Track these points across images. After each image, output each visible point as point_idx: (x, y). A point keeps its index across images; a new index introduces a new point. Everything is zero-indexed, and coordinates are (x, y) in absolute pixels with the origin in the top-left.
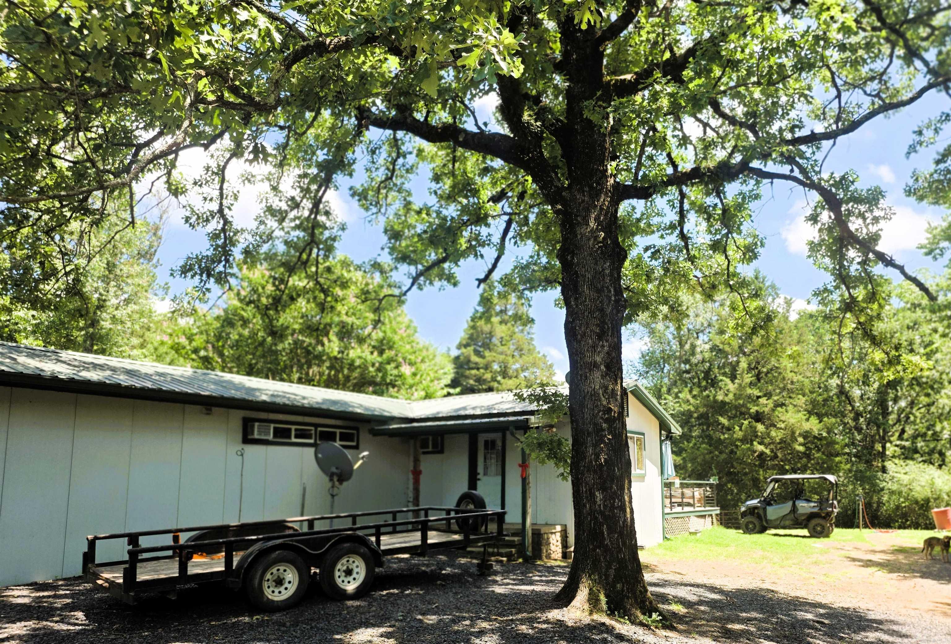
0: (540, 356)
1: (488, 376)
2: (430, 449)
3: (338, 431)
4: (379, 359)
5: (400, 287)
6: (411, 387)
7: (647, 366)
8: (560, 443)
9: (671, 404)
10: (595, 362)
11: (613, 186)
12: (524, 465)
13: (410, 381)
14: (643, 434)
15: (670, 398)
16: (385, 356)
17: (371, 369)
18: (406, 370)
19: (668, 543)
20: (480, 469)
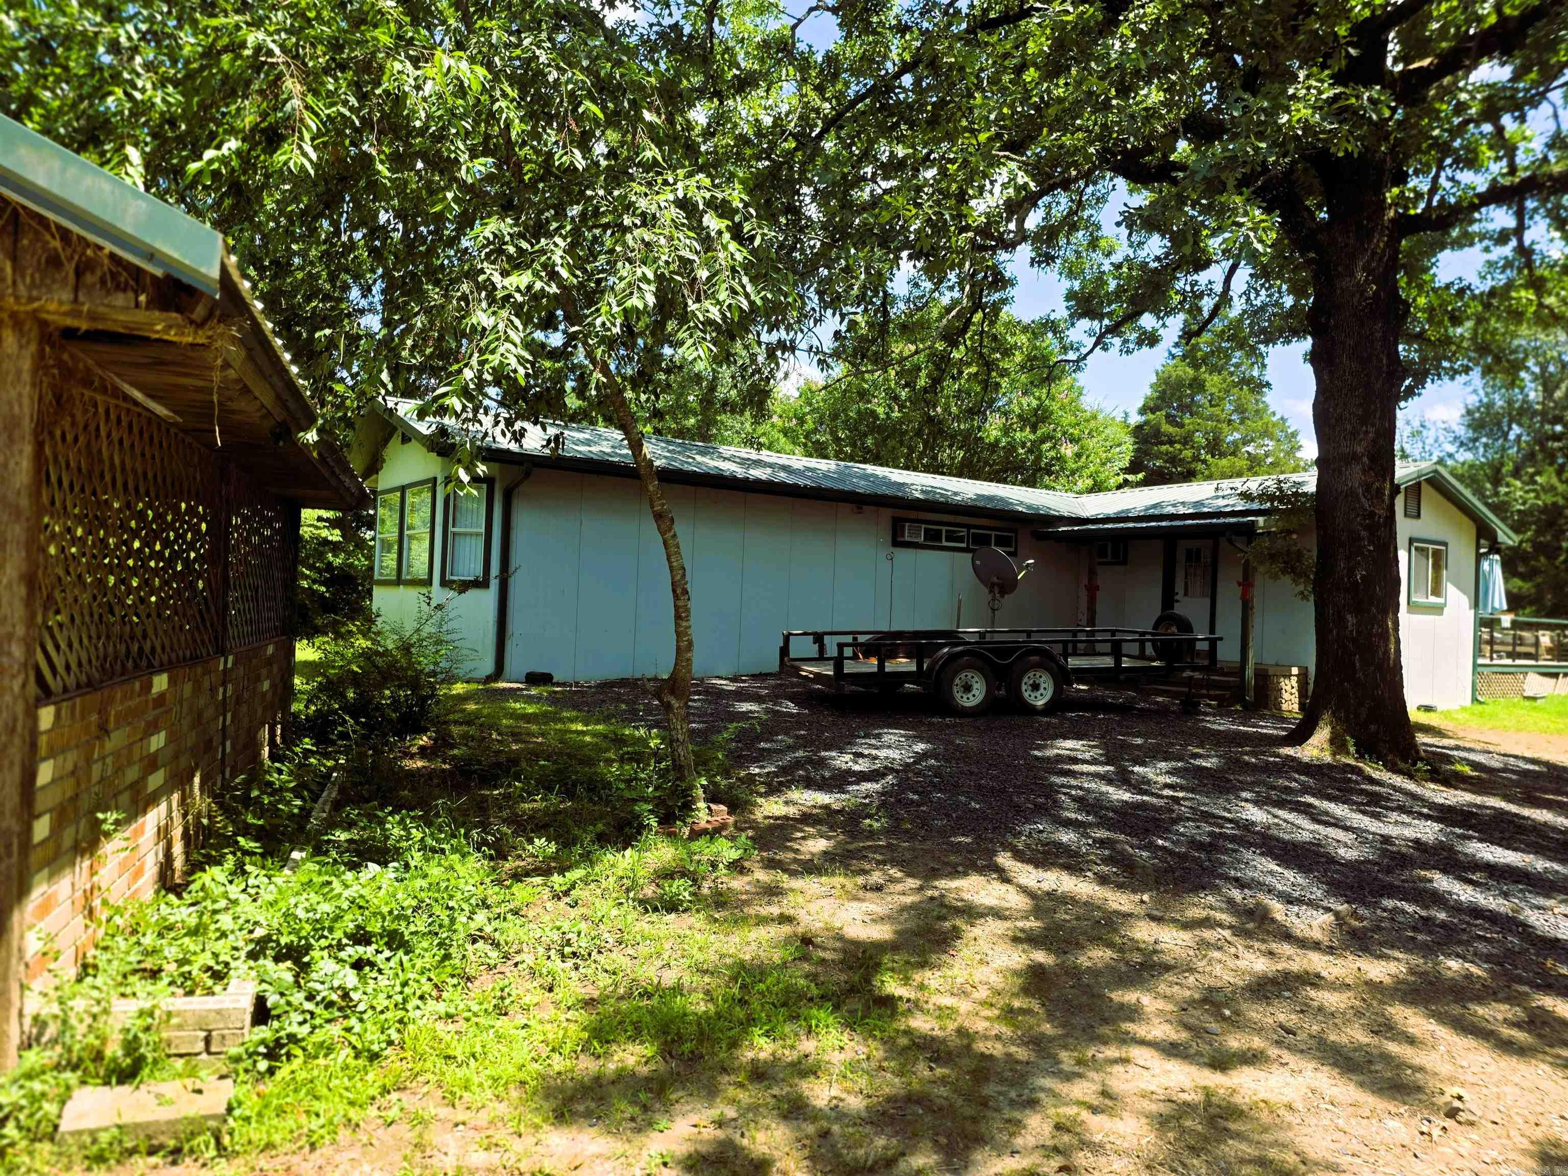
0: (1274, 419)
1: (1188, 454)
2: (1109, 559)
3: (993, 533)
4: (1032, 437)
5: (1078, 349)
6: (1073, 473)
7: (1475, 430)
8: (1299, 555)
9: (1519, 493)
10: (1355, 453)
11: (1392, 221)
12: (1246, 584)
13: (1071, 465)
14: (1445, 544)
15: (1518, 484)
16: (1039, 433)
17: (1021, 451)
18: (1068, 450)
19: (1480, 708)
20: (1179, 588)
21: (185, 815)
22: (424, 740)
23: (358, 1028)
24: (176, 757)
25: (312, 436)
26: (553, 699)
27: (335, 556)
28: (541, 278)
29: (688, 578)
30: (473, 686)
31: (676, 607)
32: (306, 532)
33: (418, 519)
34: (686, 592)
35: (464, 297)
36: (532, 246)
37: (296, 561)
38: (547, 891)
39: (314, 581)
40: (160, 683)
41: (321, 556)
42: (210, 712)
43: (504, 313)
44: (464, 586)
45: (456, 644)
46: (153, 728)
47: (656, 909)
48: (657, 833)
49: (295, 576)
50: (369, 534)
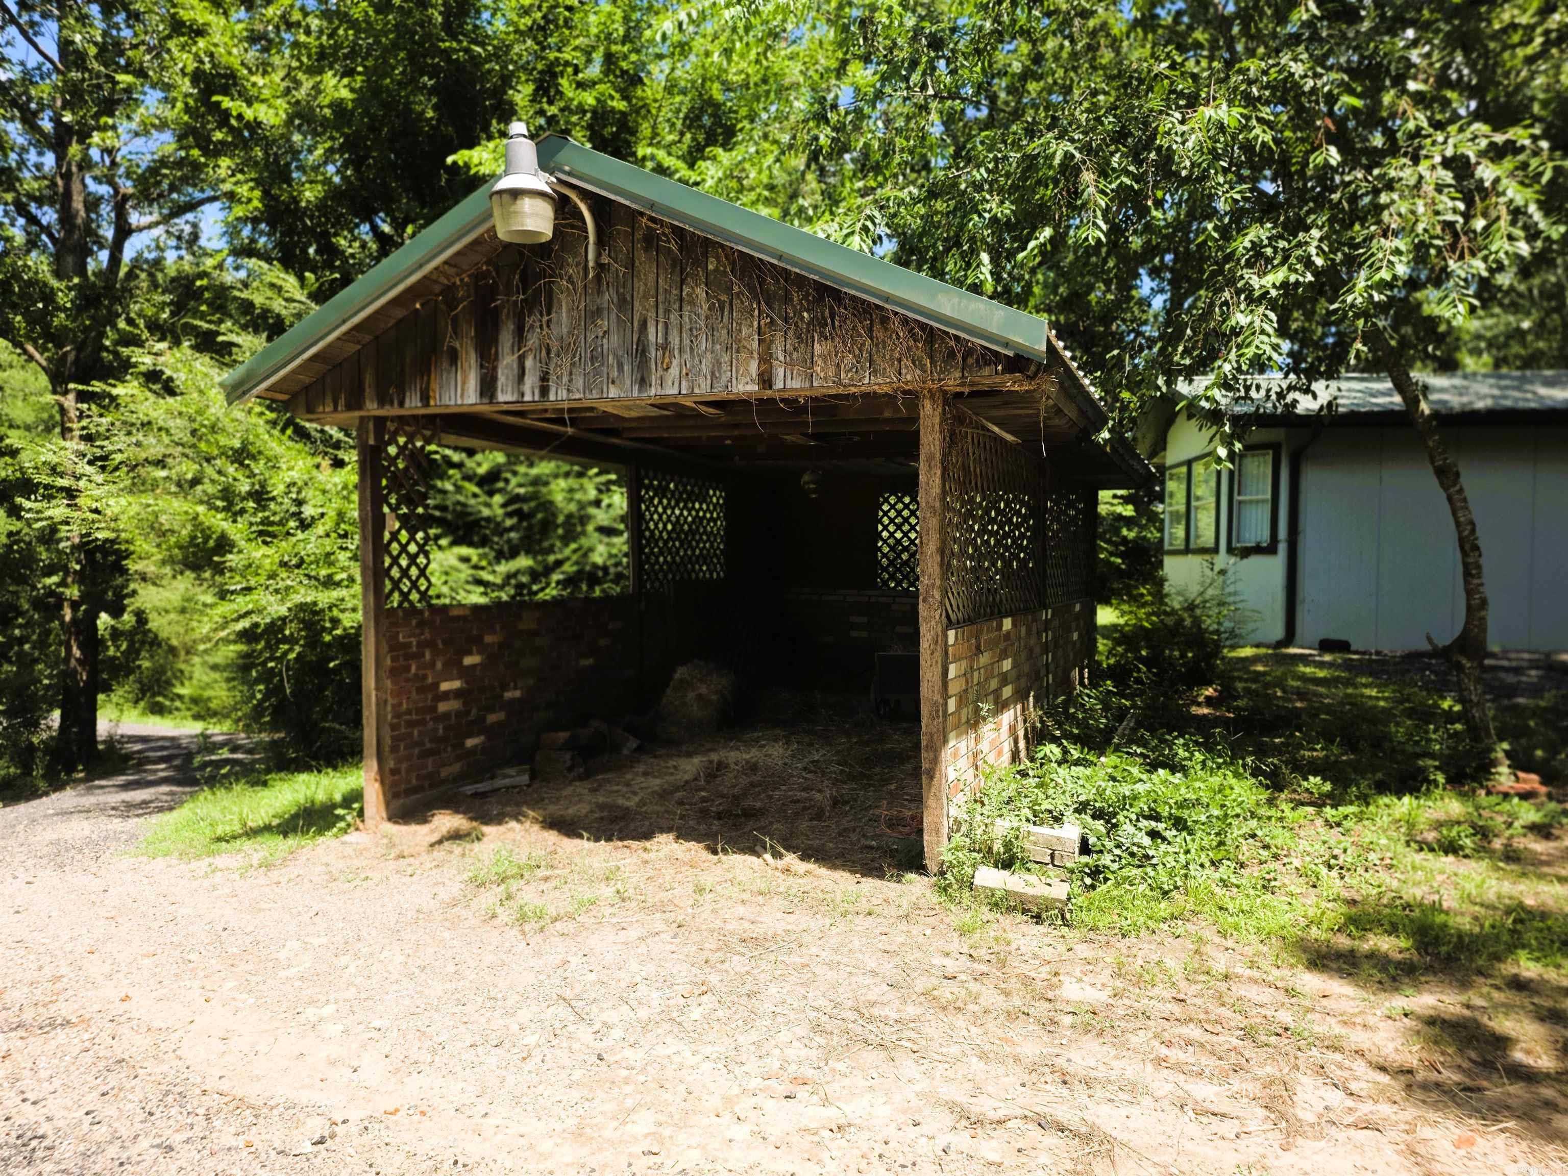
21: (1025, 721)
22: (1210, 691)
23: (1152, 874)
24: (1018, 678)
25: (1105, 435)
26: (1348, 666)
27: (1129, 530)
28: (1296, 271)
29: (1478, 533)
30: (1262, 651)
31: (1465, 565)
32: (1103, 509)
33: (1204, 491)
34: (1476, 548)
35: (1226, 303)
36: (1289, 242)
37: (1095, 536)
38: (1319, 822)
39: (1112, 554)
40: (1007, 623)
41: (1117, 531)
42: (1037, 650)
43: (1261, 309)
44: (1246, 553)
45: (1238, 606)
46: (1003, 655)
47: (1432, 850)
48: (1444, 789)
49: (1095, 550)
50: (1160, 508)
